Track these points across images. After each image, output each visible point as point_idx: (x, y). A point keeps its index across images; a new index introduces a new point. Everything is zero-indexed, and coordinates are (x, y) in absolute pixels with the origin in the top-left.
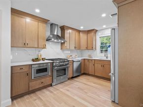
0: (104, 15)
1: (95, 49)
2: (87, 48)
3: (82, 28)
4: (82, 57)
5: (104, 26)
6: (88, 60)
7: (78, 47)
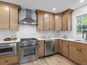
1: (71, 29)
2: (62, 29)
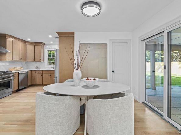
0: (50, 36)
1: (43, 61)
2: (34, 60)
3: (29, 40)
4: (27, 69)
5: (51, 42)
6: (36, 71)
7: (23, 59)
